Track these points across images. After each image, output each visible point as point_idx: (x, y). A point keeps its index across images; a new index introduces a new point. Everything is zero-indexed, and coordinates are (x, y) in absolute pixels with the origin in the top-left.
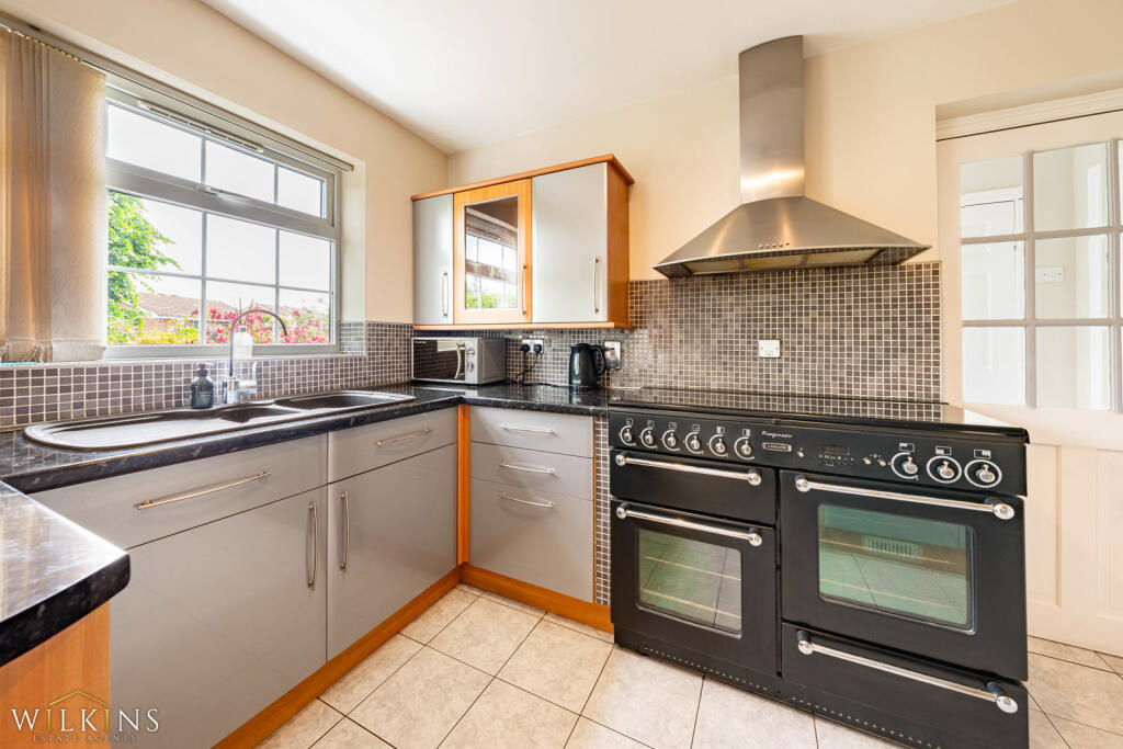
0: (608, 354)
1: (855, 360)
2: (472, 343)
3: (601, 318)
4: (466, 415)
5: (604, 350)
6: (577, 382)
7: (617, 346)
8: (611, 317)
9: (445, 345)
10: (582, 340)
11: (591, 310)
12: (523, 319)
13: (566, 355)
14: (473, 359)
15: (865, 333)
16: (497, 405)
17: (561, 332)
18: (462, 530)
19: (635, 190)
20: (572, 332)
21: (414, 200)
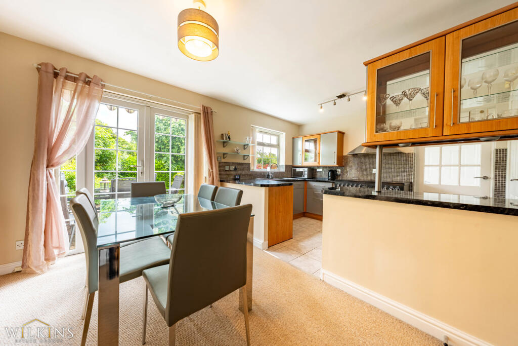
0: (338, 172)
1: (394, 173)
2: (306, 169)
3: (335, 164)
4: (306, 183)
5: (337, 171)
6: (330, 178)
7: (340, 170)
8: (337, 164)
9: (298, 170)
10: (331, 169)
11: (333, 162)
12: (318, 164)
13: (327, 172)
14: (306, 173)
15: (396, 168)
16: (313, 181)
17: (327, 167)
18: (305, 205)
19: (345, 135)
20: (329, 167)
21: (293, 138)
